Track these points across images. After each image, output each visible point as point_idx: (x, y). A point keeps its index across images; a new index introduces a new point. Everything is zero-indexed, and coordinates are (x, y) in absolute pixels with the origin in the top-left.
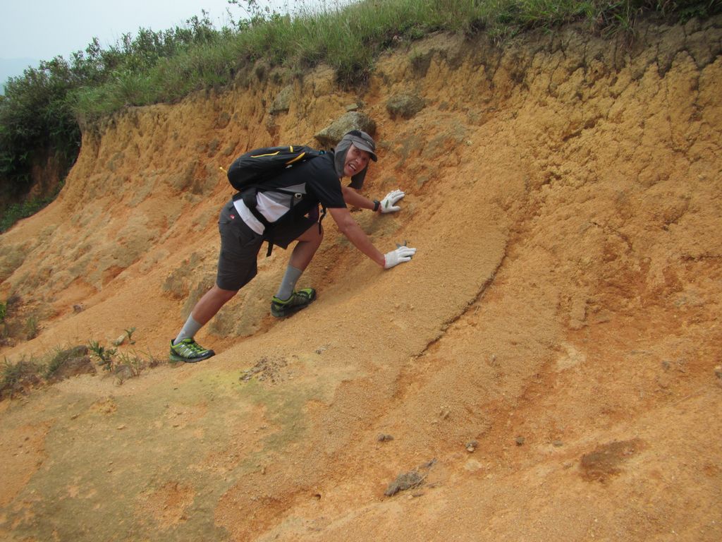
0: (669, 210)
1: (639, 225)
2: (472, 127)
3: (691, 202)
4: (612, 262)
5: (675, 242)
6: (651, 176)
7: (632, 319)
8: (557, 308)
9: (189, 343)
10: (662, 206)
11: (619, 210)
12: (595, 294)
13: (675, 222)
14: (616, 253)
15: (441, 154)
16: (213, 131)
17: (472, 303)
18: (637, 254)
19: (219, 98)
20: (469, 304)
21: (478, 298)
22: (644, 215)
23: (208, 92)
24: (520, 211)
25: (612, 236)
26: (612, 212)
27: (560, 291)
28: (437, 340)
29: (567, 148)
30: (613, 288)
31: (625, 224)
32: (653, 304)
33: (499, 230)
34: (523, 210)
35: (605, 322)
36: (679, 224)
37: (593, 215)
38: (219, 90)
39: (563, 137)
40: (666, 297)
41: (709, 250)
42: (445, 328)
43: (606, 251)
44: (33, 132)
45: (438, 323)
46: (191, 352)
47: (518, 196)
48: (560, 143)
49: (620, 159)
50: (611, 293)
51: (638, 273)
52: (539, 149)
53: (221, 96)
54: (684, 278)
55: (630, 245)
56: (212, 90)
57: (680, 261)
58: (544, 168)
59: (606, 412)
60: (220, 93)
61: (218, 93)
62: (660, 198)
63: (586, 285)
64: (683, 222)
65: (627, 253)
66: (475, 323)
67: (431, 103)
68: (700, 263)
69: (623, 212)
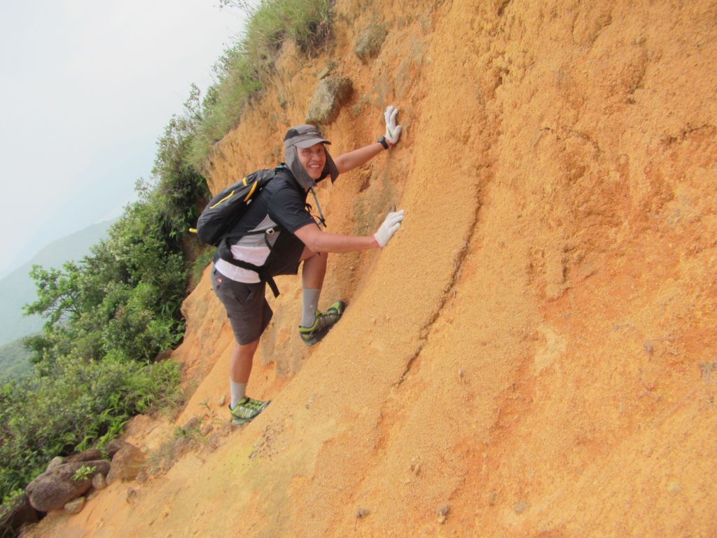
0: (625, 72)
1: (595, 111)
2: (428, 37)
3: (649, 44)
4: (581, 179)
5: (648, 118)
6: (586, 29)
7: (624, 259)
8: (528, 273)
9: (245, 403)
10: (614, 68)
11: (567, 97)
12: (574, 234)
13: (639, 85)
14: (582, 164)
15: (410, 87)
16: (271, 138)
17: (449, 290)
18: (608, 155)
19: (261, 104)
20: (445, 292)
21: (454, 280)
22: (597, 92)
23: (250, 104)
24: (482, 137)
25: (570, 140)
26: (559, 104)
27: (530, 245)
28: (417, 354)
29: (505, 24)
30: (592, 217)
31: (580, 115)
32: (645, 229)
33: (465, 174)
34: (486, 133)
35: (593, 274)
36: (646, 87)
37: (541, 119)
38: (258, 97)
39: (496, 12)
40: (657, 213)
41: (688, 119)
42: (423, 335)
43: (569, 166)
44: (185, 190)
45: (415, 332)
46: (251, 411)
47: (473, 118)
48: (497, 21)
49: (546, 19)
50: (593, 225)
51: (618, 184)
52: (477, 41)
53: (262, 101)
54: (671, 177)
55: (596, 144)
56: (252, 100)
57: (661, 149)
58: (490, 65)
59: (581, 441)
60: (260, 100)
61: (258, 100)
62: (608, 57)
63: (559, 225)
64: (648, 83)
65: (596, 157)
66: (451, 318)
67: (392, 25)
68: (686, 143)
69: (571, 98)
